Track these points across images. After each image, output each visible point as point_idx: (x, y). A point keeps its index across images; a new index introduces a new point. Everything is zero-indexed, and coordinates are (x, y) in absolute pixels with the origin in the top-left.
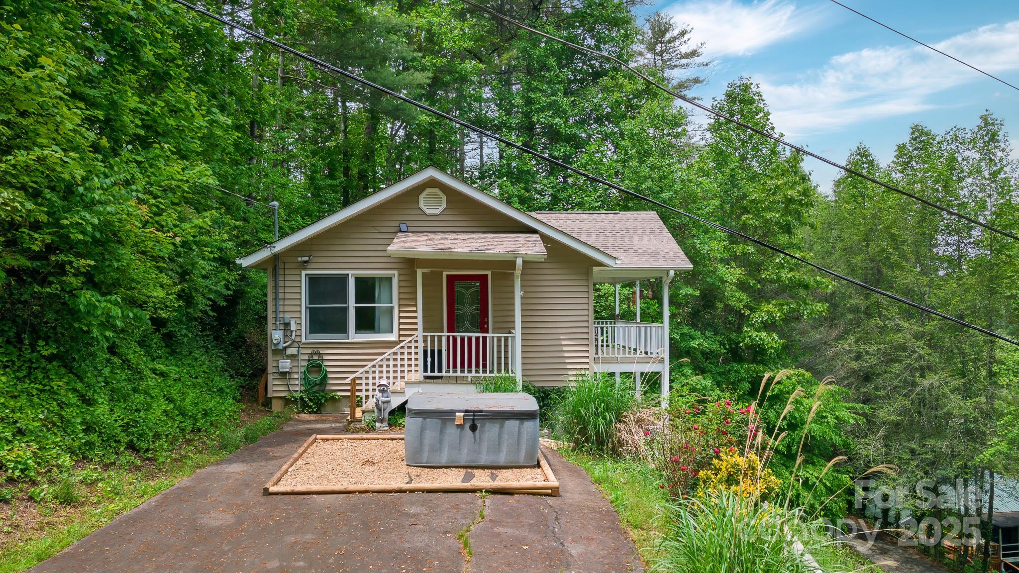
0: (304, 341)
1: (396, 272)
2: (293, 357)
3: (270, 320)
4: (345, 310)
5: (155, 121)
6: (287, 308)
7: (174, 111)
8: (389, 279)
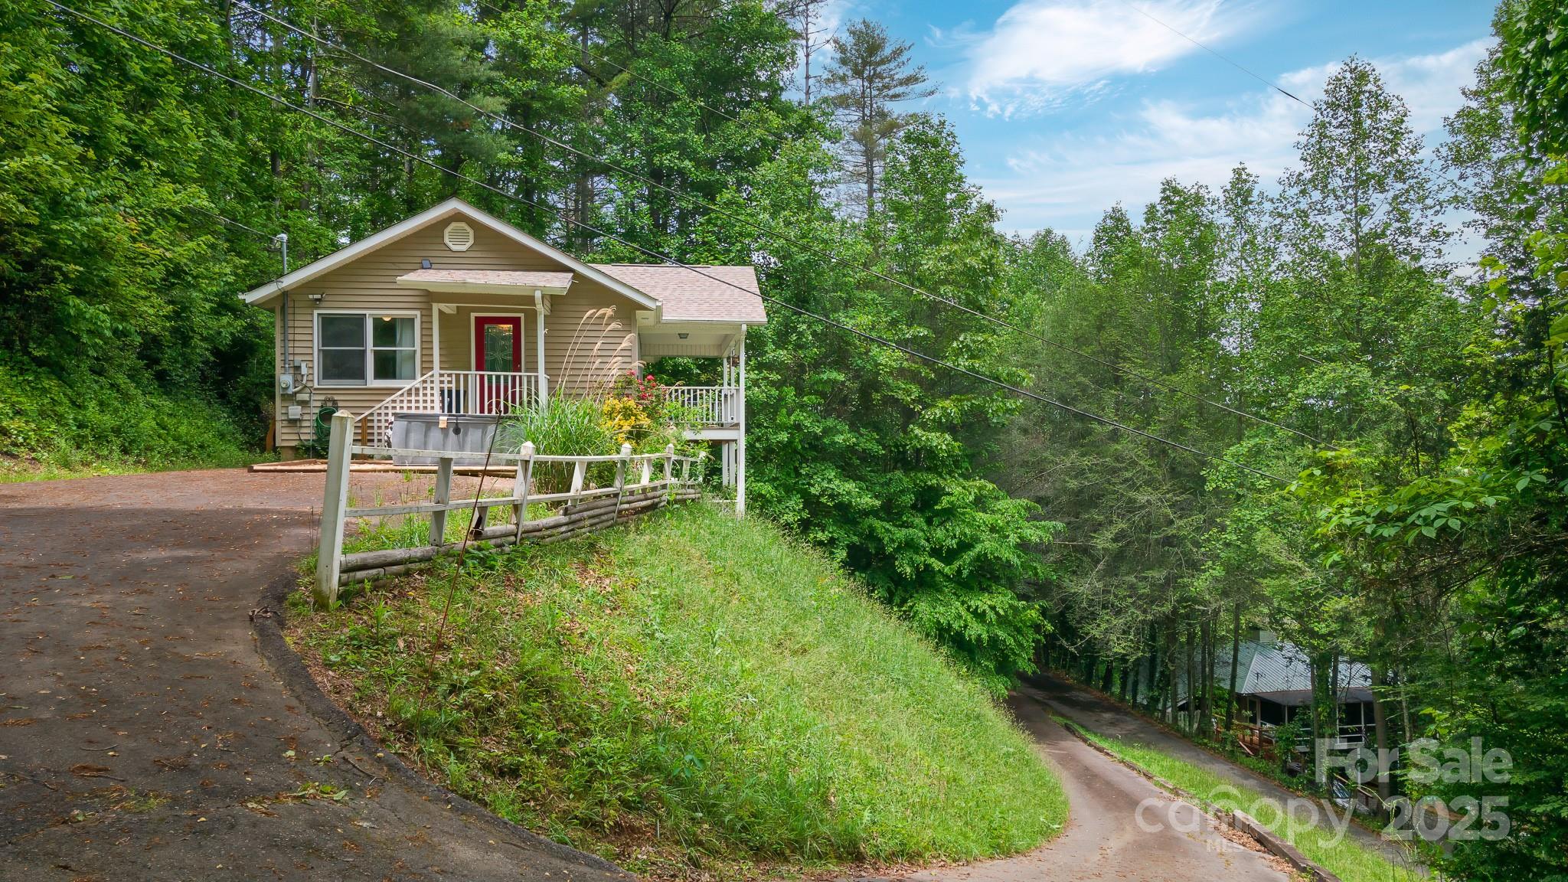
0: (316, 386)
1: (418, 313)
2: (304, 404)
3: (278, 364)
4: (363, 353)
5: (145, 142)
6: (297, 351)
7: (166, 131)
8: (412, 321)
